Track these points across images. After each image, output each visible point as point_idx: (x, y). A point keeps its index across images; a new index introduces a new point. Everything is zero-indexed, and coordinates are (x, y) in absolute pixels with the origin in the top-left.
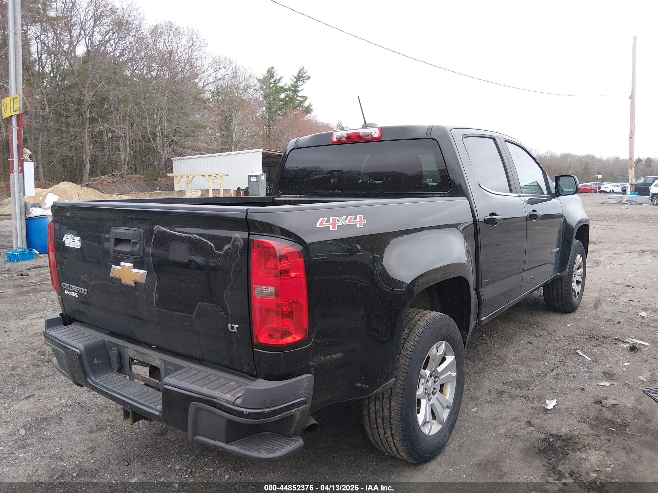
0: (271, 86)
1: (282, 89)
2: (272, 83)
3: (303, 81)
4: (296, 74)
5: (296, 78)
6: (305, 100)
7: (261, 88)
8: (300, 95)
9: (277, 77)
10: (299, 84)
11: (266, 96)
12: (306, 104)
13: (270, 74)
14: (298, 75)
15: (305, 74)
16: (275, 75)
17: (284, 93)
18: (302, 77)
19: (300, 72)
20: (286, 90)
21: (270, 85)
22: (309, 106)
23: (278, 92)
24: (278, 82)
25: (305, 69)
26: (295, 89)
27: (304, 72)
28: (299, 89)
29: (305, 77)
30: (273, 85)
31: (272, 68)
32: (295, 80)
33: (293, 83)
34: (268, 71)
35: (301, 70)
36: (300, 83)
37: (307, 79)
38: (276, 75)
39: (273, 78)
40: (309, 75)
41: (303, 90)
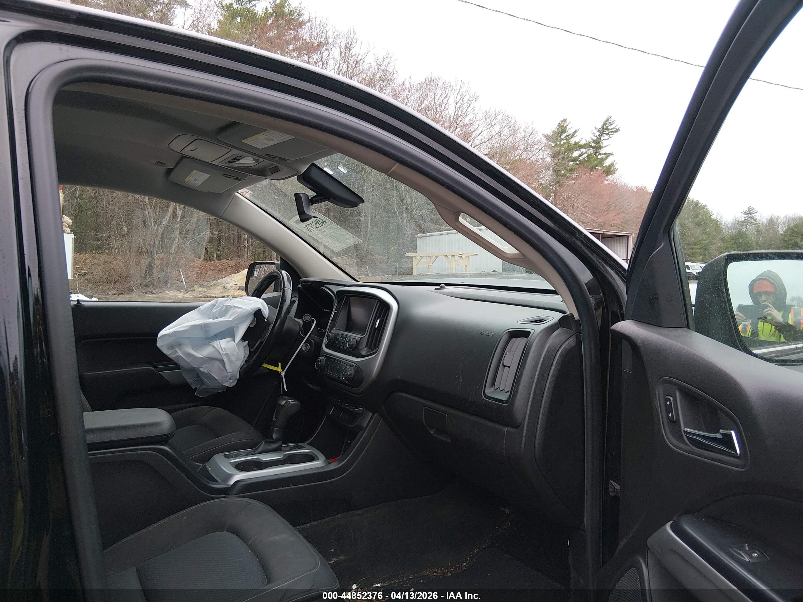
0: (562, 143)
1: (578, 146)
2: (563, 139)
3: (609, 134)
4: (599, 126)
5: (599, 131)
6: (606, 158)
7: (548, 146)
8: (603, 152)
9: (571, 132)
10: (602, 138)
11: (555, 156)
12: (607, 163)
13: (562, 128)
14: (602, 128)
15: (612, 125)
16: (567, 129)
17: (578, 150)
18: (608, 129)
19: (605, 124)
20: (581, 147)
21: (560, 141)
22: (612, 164)
23: (570, 150)
24: (571, 138)
25: (613, 119)
26: (597, 145)
27: (610, 123)
28: (603, 145)
29: (612, 129)
30: (564, 141)
31: (565, 121)
32: (598, 134)
33: (595, 138)
34: (560, 125)
35: (608, 120)
36: (605, 137)
37: (615, 132)
38: (569, 129)
39: (565, 132)
40: (617, 128)
41: (607, 146)
